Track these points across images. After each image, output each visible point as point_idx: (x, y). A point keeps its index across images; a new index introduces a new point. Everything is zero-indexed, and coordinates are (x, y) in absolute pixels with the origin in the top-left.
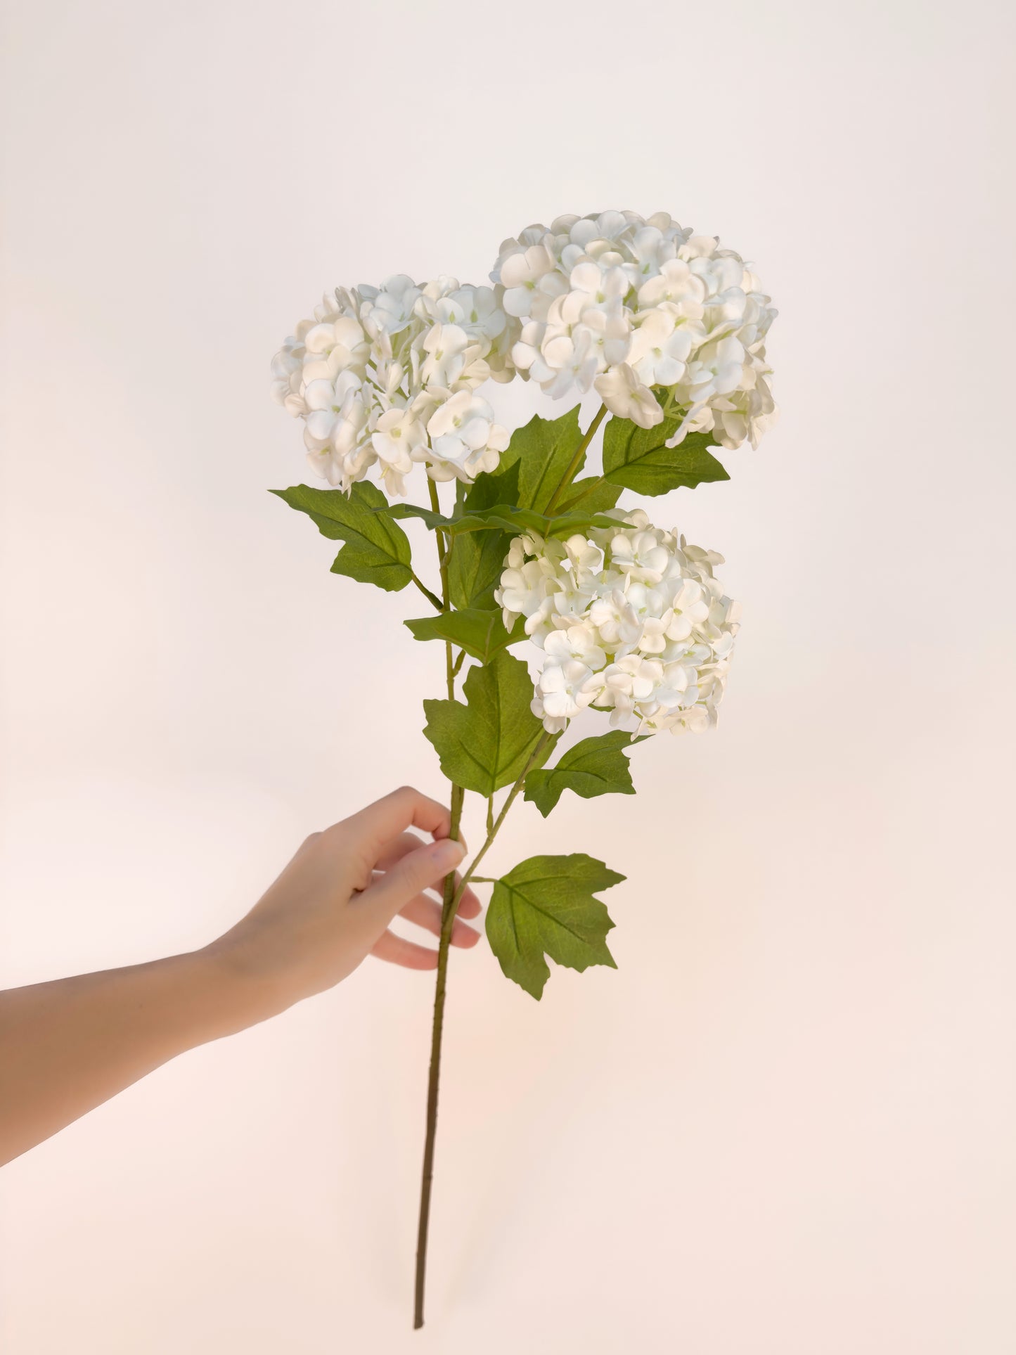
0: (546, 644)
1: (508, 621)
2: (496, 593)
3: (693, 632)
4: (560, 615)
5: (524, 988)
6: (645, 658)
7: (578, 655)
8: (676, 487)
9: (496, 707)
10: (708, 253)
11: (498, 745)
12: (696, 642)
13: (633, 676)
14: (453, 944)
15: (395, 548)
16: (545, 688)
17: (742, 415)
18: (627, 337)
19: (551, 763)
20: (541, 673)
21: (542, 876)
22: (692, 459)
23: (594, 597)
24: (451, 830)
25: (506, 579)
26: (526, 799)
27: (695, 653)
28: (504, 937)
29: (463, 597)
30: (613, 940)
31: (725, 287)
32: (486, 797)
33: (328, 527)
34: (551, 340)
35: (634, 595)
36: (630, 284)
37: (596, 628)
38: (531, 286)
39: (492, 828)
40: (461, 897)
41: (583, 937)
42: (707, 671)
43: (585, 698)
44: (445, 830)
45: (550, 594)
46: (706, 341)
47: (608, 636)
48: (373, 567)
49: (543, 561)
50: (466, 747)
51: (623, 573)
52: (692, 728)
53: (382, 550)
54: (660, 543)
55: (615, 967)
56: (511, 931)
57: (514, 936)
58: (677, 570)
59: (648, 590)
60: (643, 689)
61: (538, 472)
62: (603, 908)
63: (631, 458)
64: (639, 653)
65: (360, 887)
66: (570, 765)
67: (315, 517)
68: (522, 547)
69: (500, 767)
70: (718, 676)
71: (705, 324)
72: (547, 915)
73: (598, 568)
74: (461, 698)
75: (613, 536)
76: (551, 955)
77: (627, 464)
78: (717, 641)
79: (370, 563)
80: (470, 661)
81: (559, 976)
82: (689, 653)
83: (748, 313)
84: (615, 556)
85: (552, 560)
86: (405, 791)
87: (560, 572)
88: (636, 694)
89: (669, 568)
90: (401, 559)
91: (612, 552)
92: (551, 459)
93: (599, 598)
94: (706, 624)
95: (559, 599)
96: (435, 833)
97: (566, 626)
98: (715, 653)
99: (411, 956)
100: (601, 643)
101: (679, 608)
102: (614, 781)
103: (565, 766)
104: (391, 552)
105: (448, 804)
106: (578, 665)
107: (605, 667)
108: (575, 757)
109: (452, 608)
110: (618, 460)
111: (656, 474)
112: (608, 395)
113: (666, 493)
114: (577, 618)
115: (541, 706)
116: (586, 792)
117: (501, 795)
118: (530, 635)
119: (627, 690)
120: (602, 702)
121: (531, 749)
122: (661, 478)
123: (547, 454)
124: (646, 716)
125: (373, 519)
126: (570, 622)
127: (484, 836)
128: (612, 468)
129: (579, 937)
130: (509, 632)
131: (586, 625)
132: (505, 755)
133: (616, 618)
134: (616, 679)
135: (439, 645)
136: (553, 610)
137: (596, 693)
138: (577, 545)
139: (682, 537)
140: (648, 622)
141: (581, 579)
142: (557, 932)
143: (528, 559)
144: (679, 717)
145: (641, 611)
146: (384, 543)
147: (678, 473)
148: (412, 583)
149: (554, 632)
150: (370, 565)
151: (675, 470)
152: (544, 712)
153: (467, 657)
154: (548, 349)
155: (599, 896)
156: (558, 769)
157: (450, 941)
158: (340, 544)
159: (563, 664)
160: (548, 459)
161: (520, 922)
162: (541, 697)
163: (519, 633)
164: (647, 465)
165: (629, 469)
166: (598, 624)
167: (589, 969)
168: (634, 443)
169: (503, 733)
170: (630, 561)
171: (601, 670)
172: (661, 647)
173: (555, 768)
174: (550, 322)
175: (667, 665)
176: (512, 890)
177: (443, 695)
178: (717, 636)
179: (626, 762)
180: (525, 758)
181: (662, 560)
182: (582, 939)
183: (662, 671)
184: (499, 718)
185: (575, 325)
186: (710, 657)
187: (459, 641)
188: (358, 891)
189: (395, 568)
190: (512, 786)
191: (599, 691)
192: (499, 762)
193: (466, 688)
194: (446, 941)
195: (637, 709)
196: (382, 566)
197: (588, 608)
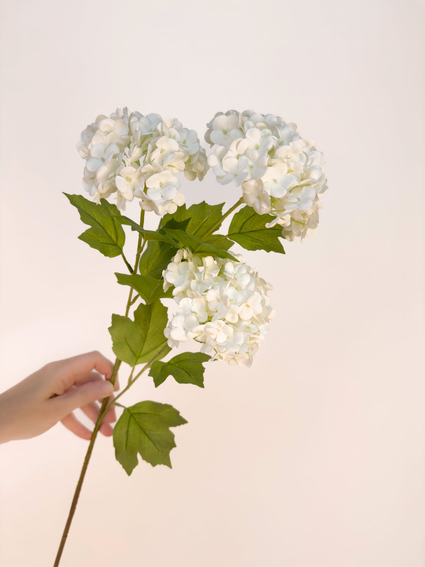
0: (181, 303)
1: (166, 286)
2: (164, 271)
3: (252, 318)
4: (192, 291)
5: (124, 467)
6: (227, 324)
7: (195, 312)
8: (260, 249)
9: (148, 325)
10: (310, 147)
11: (144, 343)
12: (252, 323)
13: (219, 331)
14: (100, 431)
15: (117, 238)
16: (174, 324)
17: (302, 225)
18: (265, 168)
19: (166, 359)
20: (174, 316)
21: (147, 412)
22: (270, 240)
23: (210, 287)
24: (112, 377)
25: (170, 266)
26: (149, 375)
27: (250, 328)
28: (121, 439)
29: (146, 271)
30: (173, 454)
31: (313, 164)
32: (131, 367)
33: (85, 217)
34: (227, 158)
35: (229, 292)
36: (273, 145)
37: (207, 302)
38: (225, 132)
39: (131, 382)
41: (159, 448)
42: (253, 338)
43: (192, 335)
44: (109, 376)
45: (190, 279)
46: (298, 185)
47: (212, 308)
48: (102, 243)
49: (190, 263)
50: (128, 341)
51: (227, 280)
52: (239, 364)
53: (110, 237)
54: (248, 272)
56: (125, 437)
57: (126, 439)
58: (252, 287)
59: (237, 292)
60: (221, 339)
61: (198, 225)
62: (172, 436)
63: (242, 231)
64: (224, 320)
65: (57, 394)
66: (175, 363)
67: (81, 211)
68: (183, 253)
69: (142, 353)
70: (258, 342)
71: (301, 176)
72: (145, 433)
73: (215, 275)
74: (132, 317)
75: (227, 262)
76: (141, 454)
77: (239, 233)
78: (262, 325)
79: (101, 241)
80: (140, 301)
81: (142, 465)
82: (248, 327)
83: (320, 179)
84: (225, 271)
85: (195, 264)
87: (197, 271)
88: (217, 340)
89: (249, 284)
90: (119, 244)
91: (224, 269)
92: (206, 221)
93: (212, 288)
94: (258, 316)
95: (193, 283)
97: (193, 297)
98: (259, 331)
100: (208, 310)
101: (249, 305)
102: (195, 378)
103: (173, 362)
104: (115, 239)
106: (194, 318)
107: (206, 322)
108: (179, 360)
109: (138, 273)
110: (236, 230)
111: (252, 241)
112: (247, 193)
113: (255, 250)
114: (199, 294)
115: (170, 332)
116: (180, 380)
117: (139, 367)
118: (174, 296)
119: (213, 337)
120: (199, 339)
121: (159, 349)
122: (254, 243)
123: (204, 219)
124: (220, 352)
125: (111, 222)
126: (195, 296)
127: (126, 385)
128: (232, 233)
129: (157, 448)
130: (165, 291)
131: (202, 300)
132: (145, 349)
133: (218, 300)
134: (210, 330)
135: (127, 288)
136: (189, 287)
137: (198, 334)
138: (209, 260)
139: (257, 273)
140: (233, 307)
141: (206, 277)
142: (148, 443)
143: (183, 260)
144: (234, 357)
145: (231, 300)
146: (112, 234)
147: (262, 244)
148: (120, 256)
149: (186, 298)
150: (101, 242)
151: (262, 242)
152: (170, 336)
153: (140, 298)
154: (225, 161)
155: (172, 429)
156: (169, 363)
158: (89, 227)
159: (186, 316)
160: (204, 221)
161: (131, 433)
162: (171, 327)
163: (169, 294)
164: (248, 236)
165: (239, 235)
166: (209, 300)
167: (158, 466)
168: (245, 225)
169: (147, 338)
170: (232, 275)
171: (204, 324)
172: (236, 321)
173: (168, 363)
174: (230, 149)
175: (235, 330)
176: (132, 415)
177: (123, 314)
178: (263, 323)
179: (203, 370)
180: (155, 353)
181: (246, 280)
182: (158, 449)
183: (232, 332)
184: (148, 330)
185: (242, 155)
186: (256, 332)
187: (137, 290)
188: (55, 396)
189: (113, 247)
190: (145, 364)
191: (200, 333)
192: (142, 351)
193: (136, 313)
194: (98, 428)
195: (216, 348)
196: (107, 244)
197: (206, 291)
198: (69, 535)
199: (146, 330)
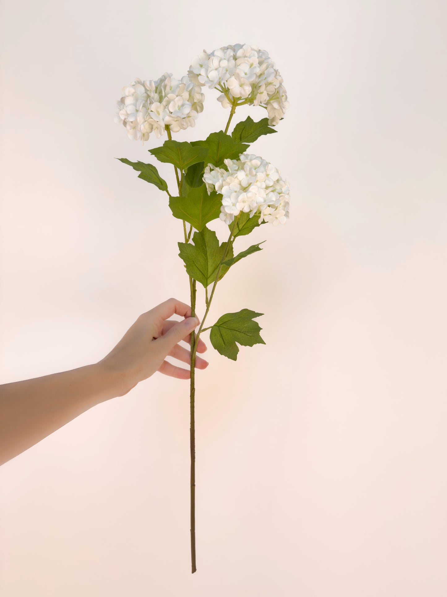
5: (229, 357)
9: (205, 249)
11: (207, 265)
14: (196, 368)
21: (230, 319)
28: (218, 341)
30: (261, 333)
39: (208, 303)
40: (198, 341)
41: (250, 335)
44: (189, 314)
50: (195, 263)
55: (265, 344)
56: (221, 339)
62: (257, 324)
65: (156, 336)
69: (209, 274)
72: (234, 330)
76: (239, 343)
80: (194, 230)
81: (243, 350)
86: (172, 300)
96: (186, 316)
99: (179, 373)
105: (189, 304)
129: (248, 336)
132: (210, 269)
142: (240, 335)
155: (254, 319)
157: (195, 366)
161: (224, 335)
167: (254, 345)
169: (209, 260)
176: (219, 327)
177: (184, 241)
184: (207, 253)
188: (155, 338)
190: (214, 282)
192: (208, 272)
193: (193, 239)
198: (196, 483)
199: (205, 253)
